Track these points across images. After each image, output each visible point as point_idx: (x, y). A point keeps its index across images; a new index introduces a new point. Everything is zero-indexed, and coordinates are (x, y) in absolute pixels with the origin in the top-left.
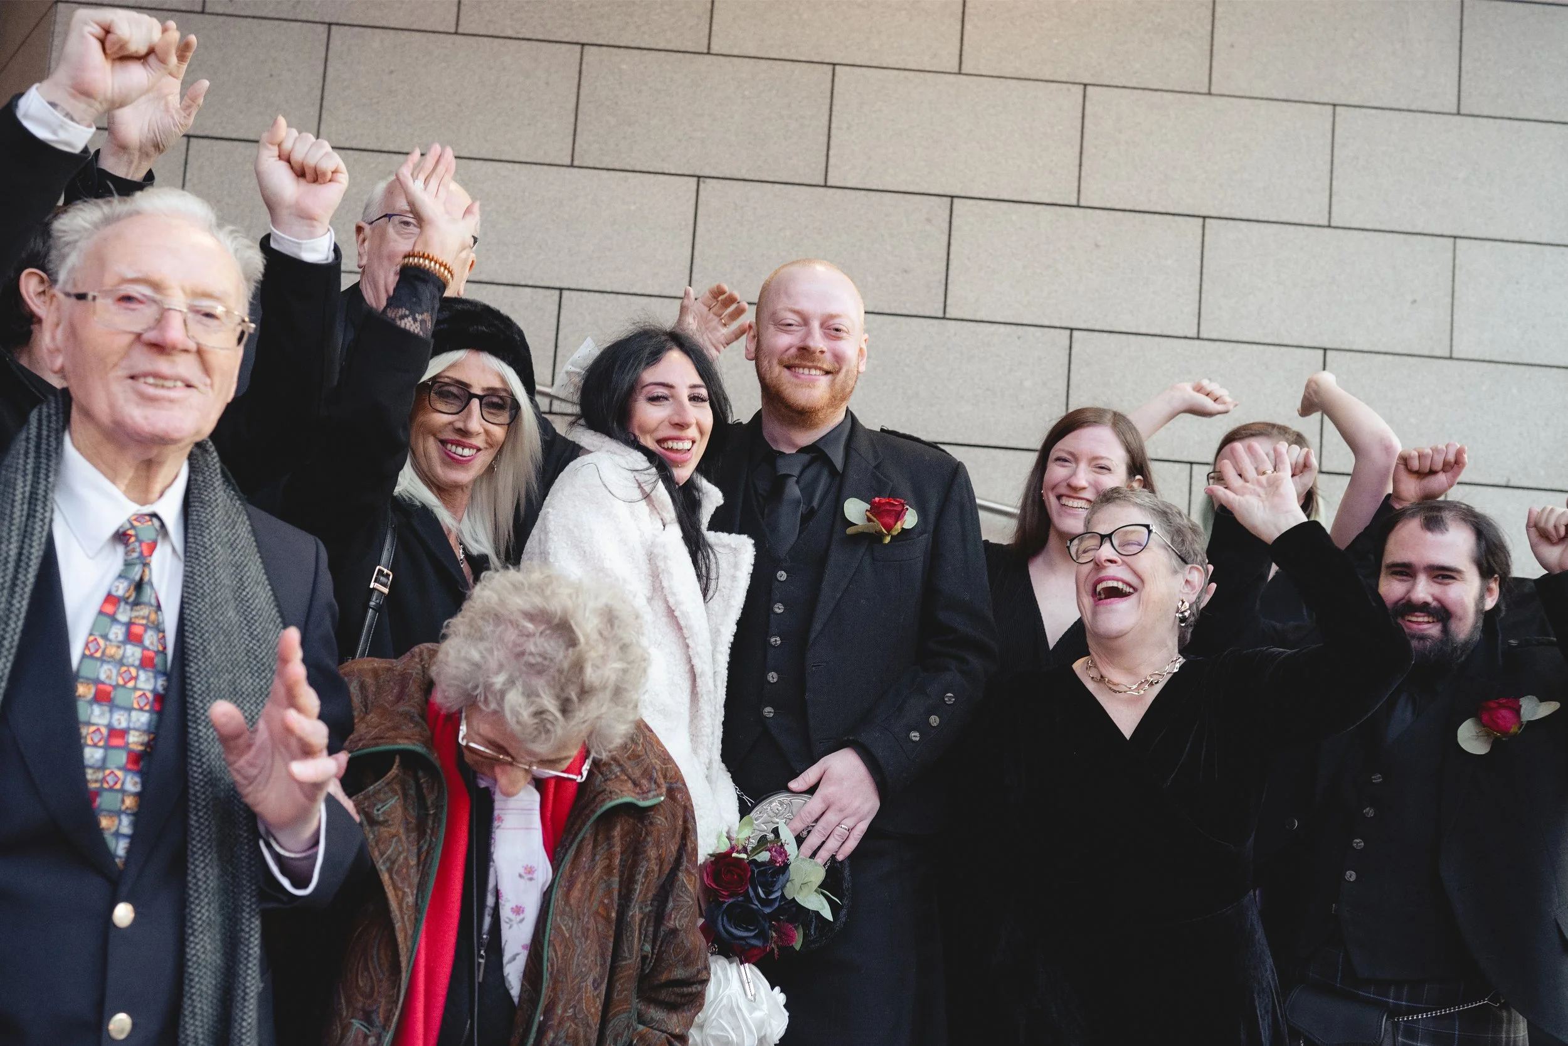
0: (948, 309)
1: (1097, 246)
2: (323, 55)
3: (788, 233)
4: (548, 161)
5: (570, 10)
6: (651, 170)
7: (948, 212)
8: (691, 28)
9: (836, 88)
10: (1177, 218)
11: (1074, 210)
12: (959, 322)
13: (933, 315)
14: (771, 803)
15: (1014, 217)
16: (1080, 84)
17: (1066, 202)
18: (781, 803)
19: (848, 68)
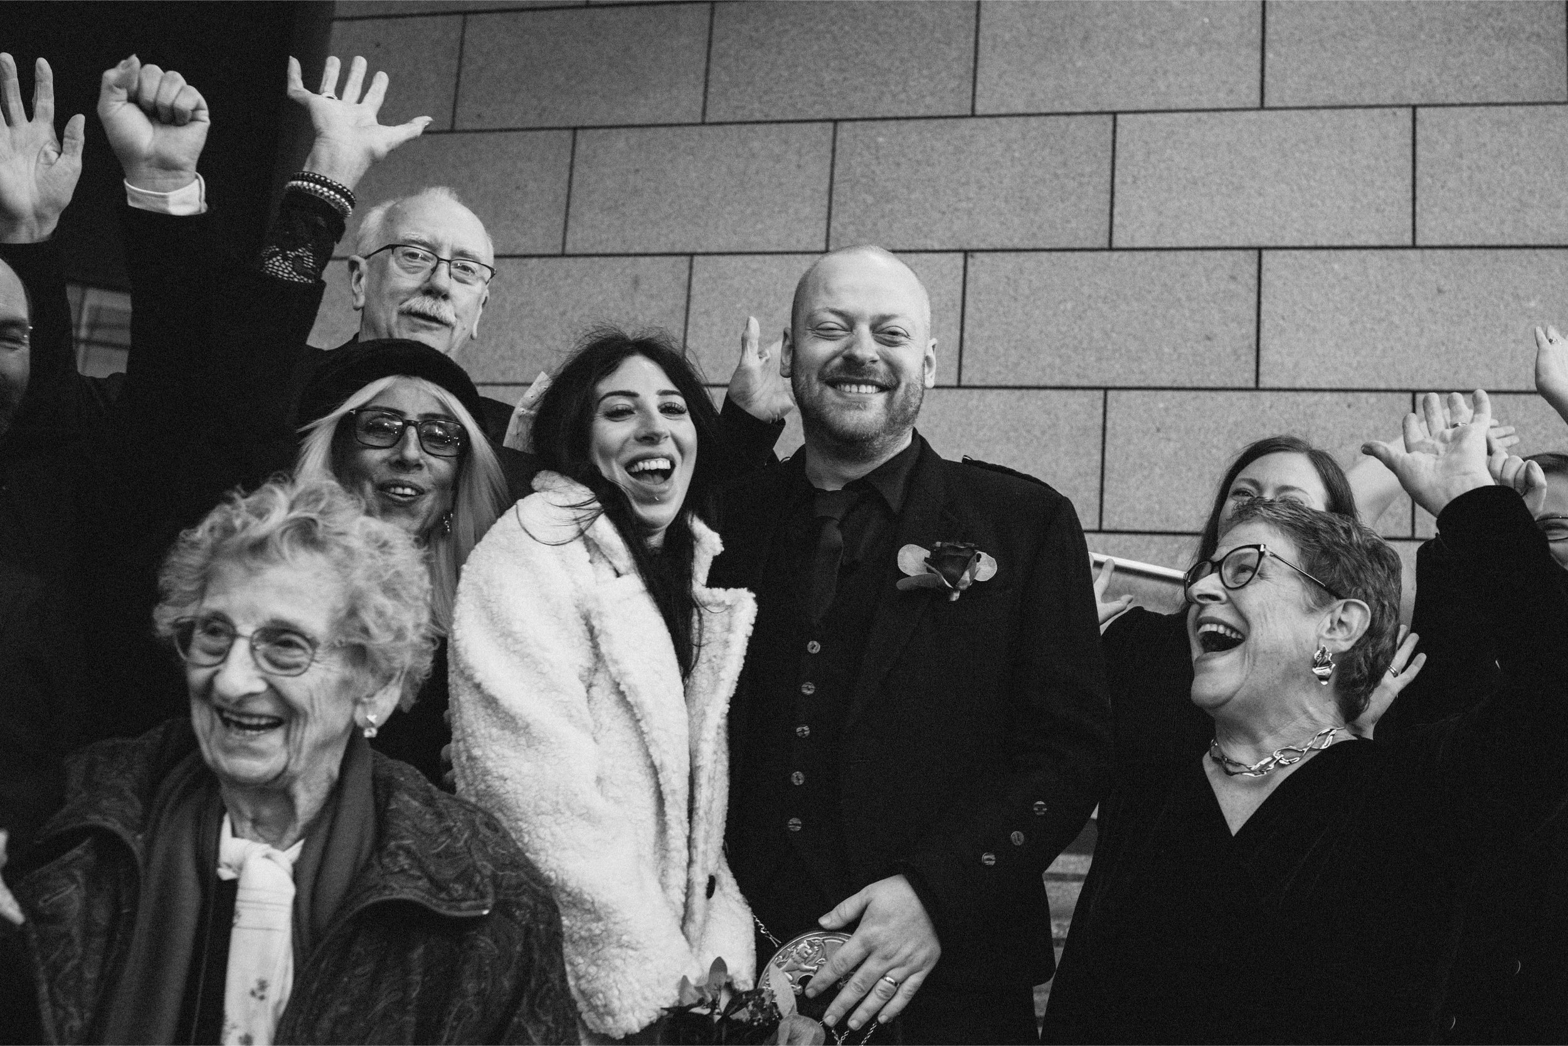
0: (1261, 378)
1: (1440, 291)
2: (569, 160)
3: (1069, 305)
4: (801, 248)
5: (822, 86)
6: (913, 248)
7: (1255, 266)
8: (953, 90)
9: (1118, 140)
10: (1538, 251)
11: (1411, 254)
12: (1275, 394)
13: (1243, 385)
14: (797, 944)
15: (1336, 266)
16: (1408, 106)
17: (1399, 243)
18: (811, 945)
19: (1130, 116)
